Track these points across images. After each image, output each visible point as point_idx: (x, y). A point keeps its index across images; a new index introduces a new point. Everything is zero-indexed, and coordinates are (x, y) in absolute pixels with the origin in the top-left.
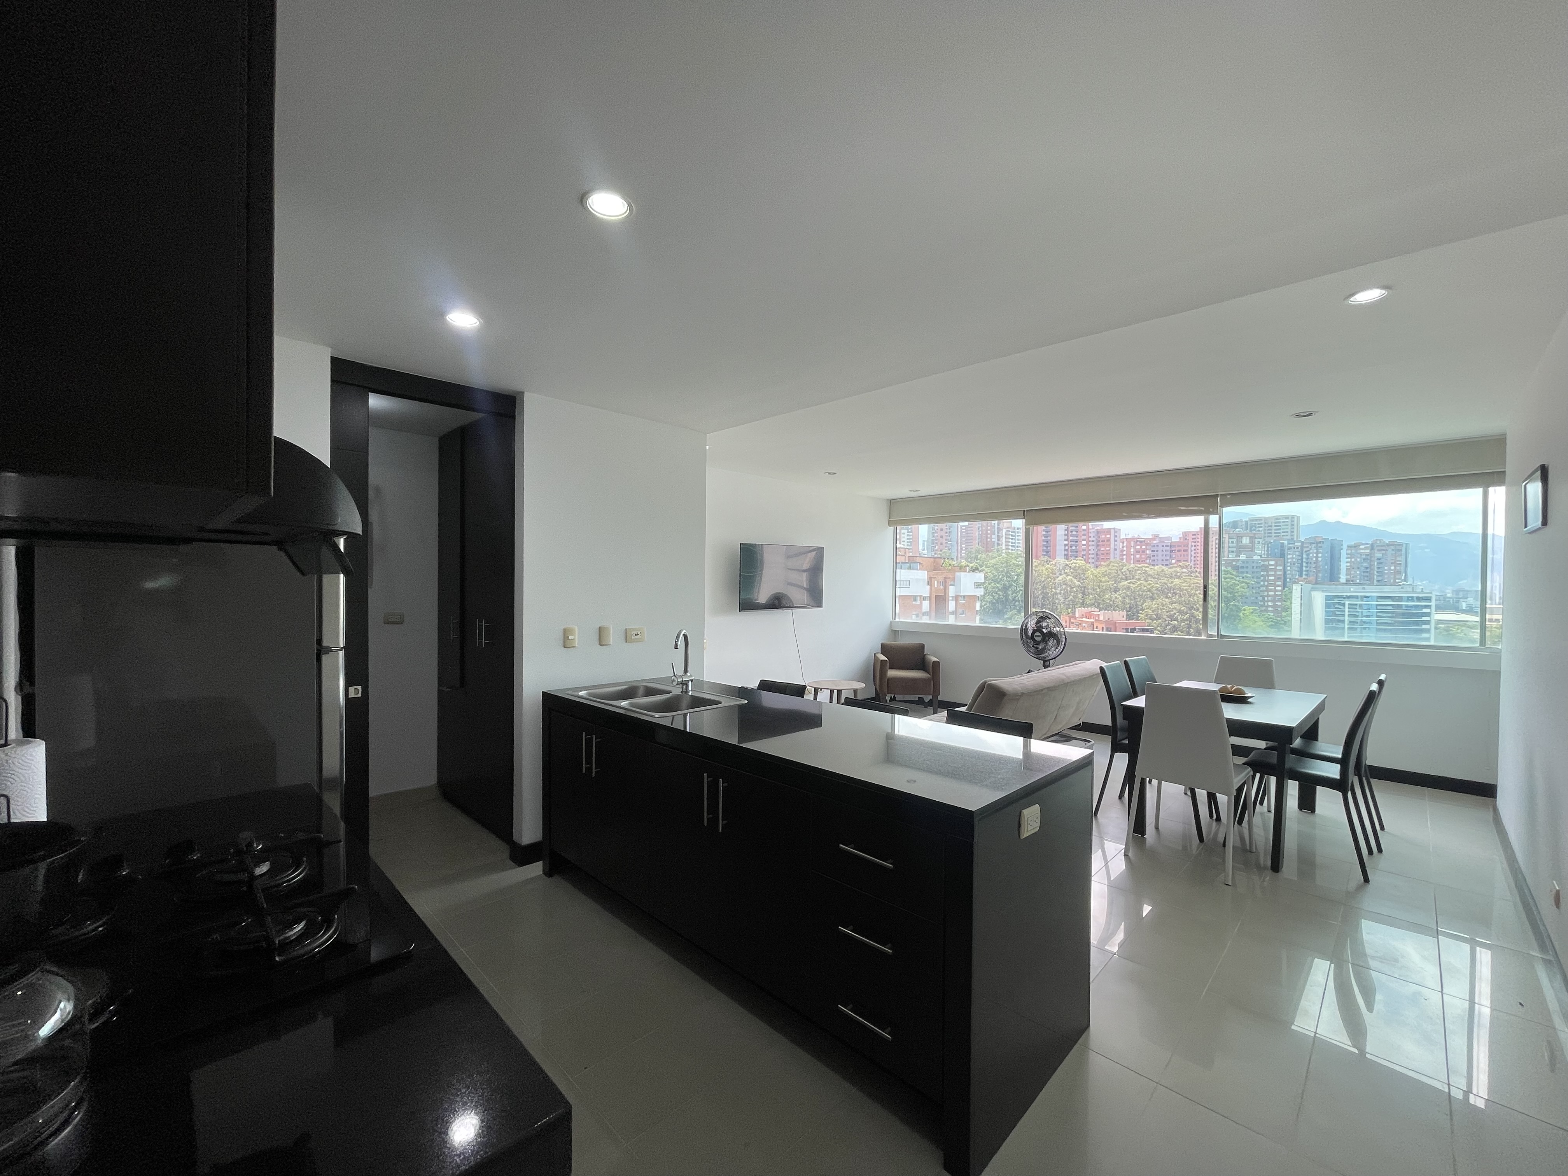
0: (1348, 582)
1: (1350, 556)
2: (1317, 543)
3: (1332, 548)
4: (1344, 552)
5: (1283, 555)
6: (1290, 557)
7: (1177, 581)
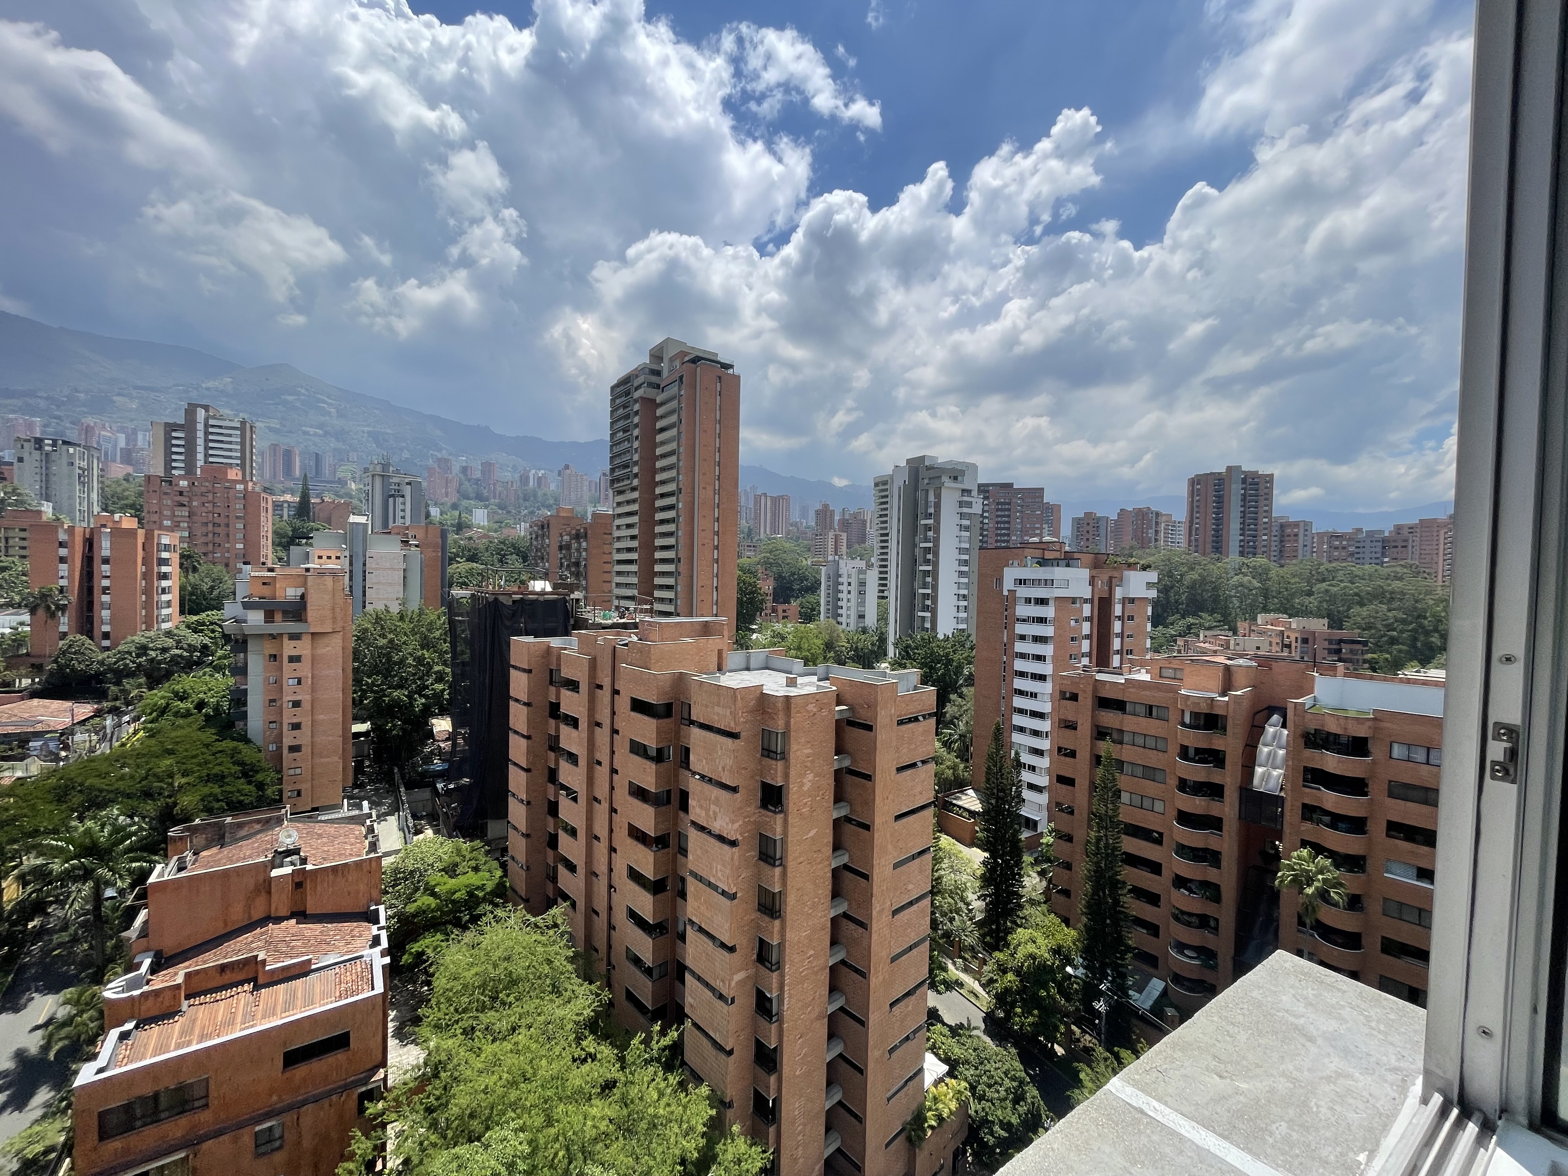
7: (1397, 584)
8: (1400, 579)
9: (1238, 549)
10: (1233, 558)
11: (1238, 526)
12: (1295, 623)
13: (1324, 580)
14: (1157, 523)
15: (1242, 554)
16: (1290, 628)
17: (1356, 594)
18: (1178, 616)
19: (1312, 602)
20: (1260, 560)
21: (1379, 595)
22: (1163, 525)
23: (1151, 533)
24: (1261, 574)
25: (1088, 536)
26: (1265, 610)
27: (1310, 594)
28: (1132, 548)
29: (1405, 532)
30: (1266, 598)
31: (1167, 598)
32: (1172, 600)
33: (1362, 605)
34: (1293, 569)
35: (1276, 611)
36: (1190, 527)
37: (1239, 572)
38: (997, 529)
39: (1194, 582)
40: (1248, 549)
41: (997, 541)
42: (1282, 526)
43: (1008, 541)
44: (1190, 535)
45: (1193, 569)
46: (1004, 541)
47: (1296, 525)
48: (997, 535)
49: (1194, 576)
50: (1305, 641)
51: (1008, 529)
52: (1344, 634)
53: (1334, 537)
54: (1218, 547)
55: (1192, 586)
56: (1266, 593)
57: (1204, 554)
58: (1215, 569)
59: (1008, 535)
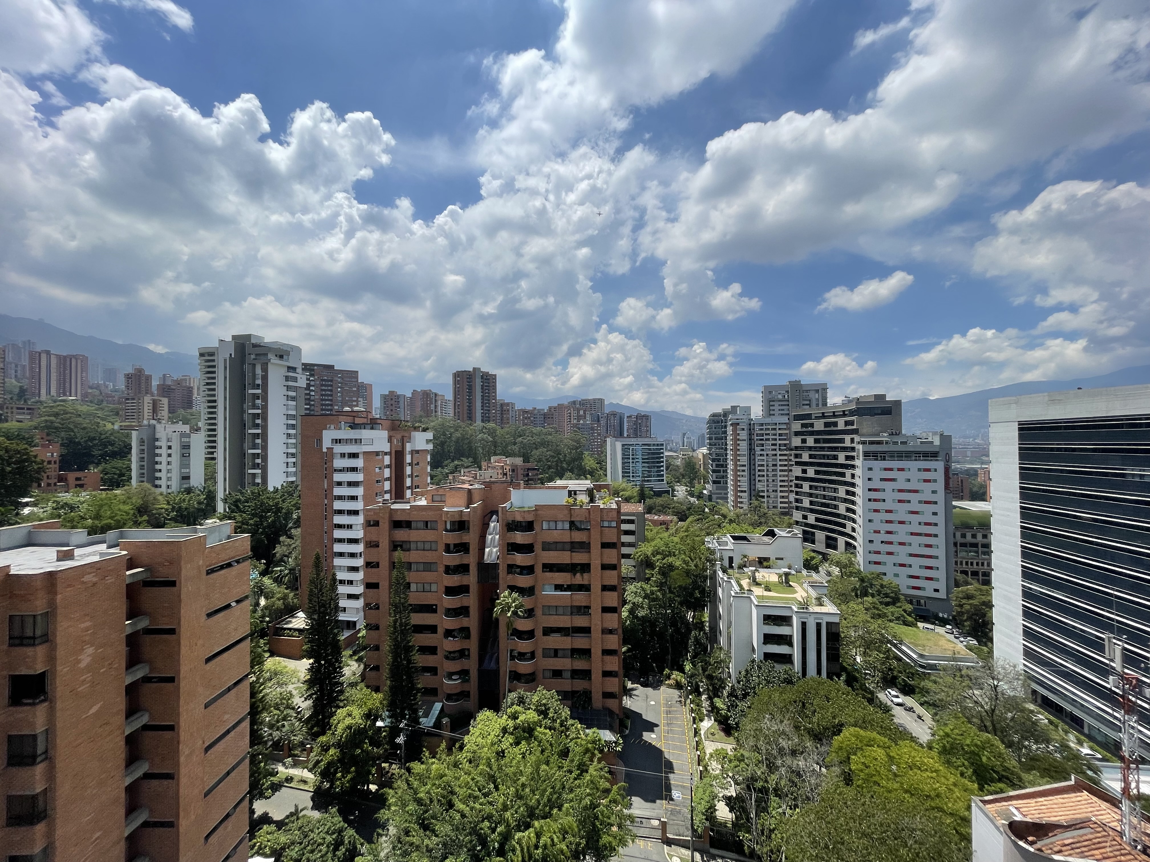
0: (628, 436)
1: (628, 422)
2: (614, 415)
3: (621, 417)
4: (625, 420)
5: (599, 421)
6: (603, 422)
7: (550, 437)
8: (551, 435)
9: (480, 418)
10: (479, 423)
11: (480, 405)
12: (509, 461)
13: (520, 436)
14: (436, 401)
15: (483, 421)
16: (506, 464)
17: (534, 443)
18: (449, 461)
19: (516, 448)
20: (491, 425)
21: (544, 444)
22: (439, 402)
23: (433, 406)
24: (492, 433)
25: (391, 408)
26: (495, 454)
27: (515, 444)
28: (421, 416)
29: (553, 410)
30: (495, 447)
31: (443, 449)
32: (446, 450)
33: (537, 449)
34: (506, 429)
35: (500, 454)
36: (455, 404)
37: (481, 432)
38: (322, 400)
39: (458, 439)
40: (485, 419)
41: (322, 410)
42: (502, 405)
43: (331, 410)
44: (455, 409)
45: (457, 430)
46: (328, 410)
47: (508, 404)
48: (322, 405)
49: (458, 435)
50: (513, 471)
51: (331, 400)
52: (529, 465)
53: (525, 412)
54: (471, 417)
55: (457, 441)
56: (495, 444)
57: (463, 421)
58: (470, 430)
59: (331, 405)
